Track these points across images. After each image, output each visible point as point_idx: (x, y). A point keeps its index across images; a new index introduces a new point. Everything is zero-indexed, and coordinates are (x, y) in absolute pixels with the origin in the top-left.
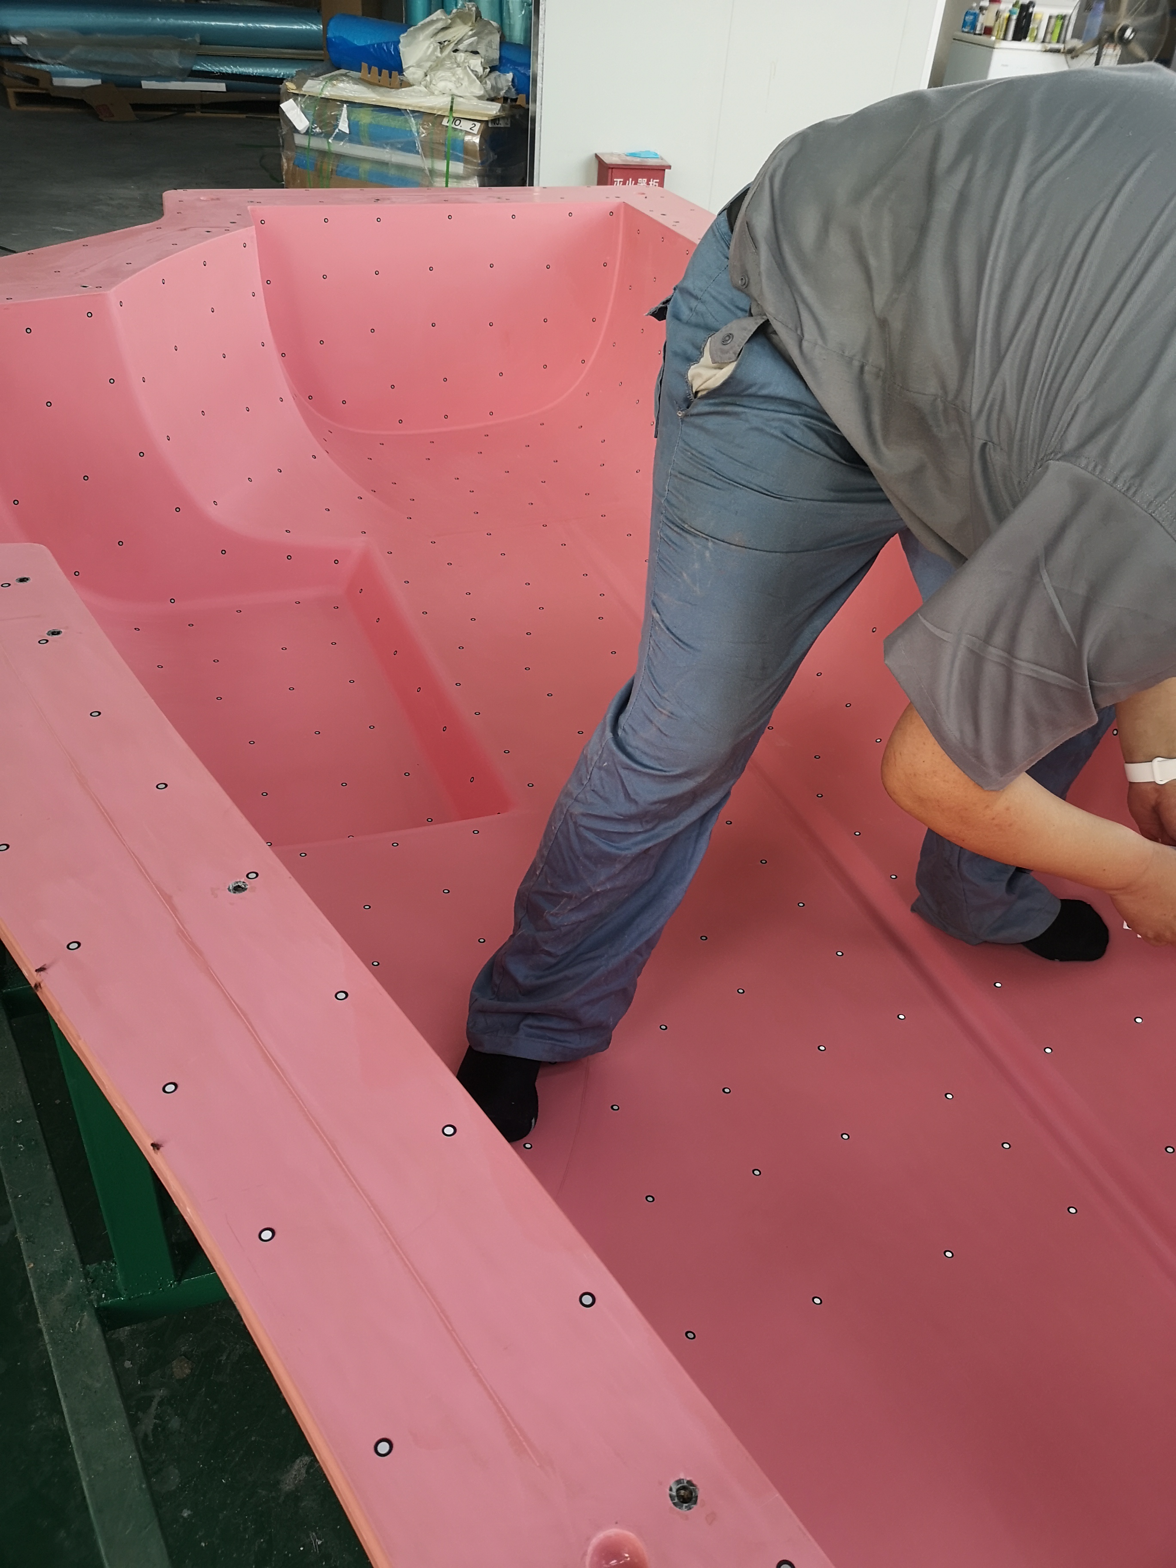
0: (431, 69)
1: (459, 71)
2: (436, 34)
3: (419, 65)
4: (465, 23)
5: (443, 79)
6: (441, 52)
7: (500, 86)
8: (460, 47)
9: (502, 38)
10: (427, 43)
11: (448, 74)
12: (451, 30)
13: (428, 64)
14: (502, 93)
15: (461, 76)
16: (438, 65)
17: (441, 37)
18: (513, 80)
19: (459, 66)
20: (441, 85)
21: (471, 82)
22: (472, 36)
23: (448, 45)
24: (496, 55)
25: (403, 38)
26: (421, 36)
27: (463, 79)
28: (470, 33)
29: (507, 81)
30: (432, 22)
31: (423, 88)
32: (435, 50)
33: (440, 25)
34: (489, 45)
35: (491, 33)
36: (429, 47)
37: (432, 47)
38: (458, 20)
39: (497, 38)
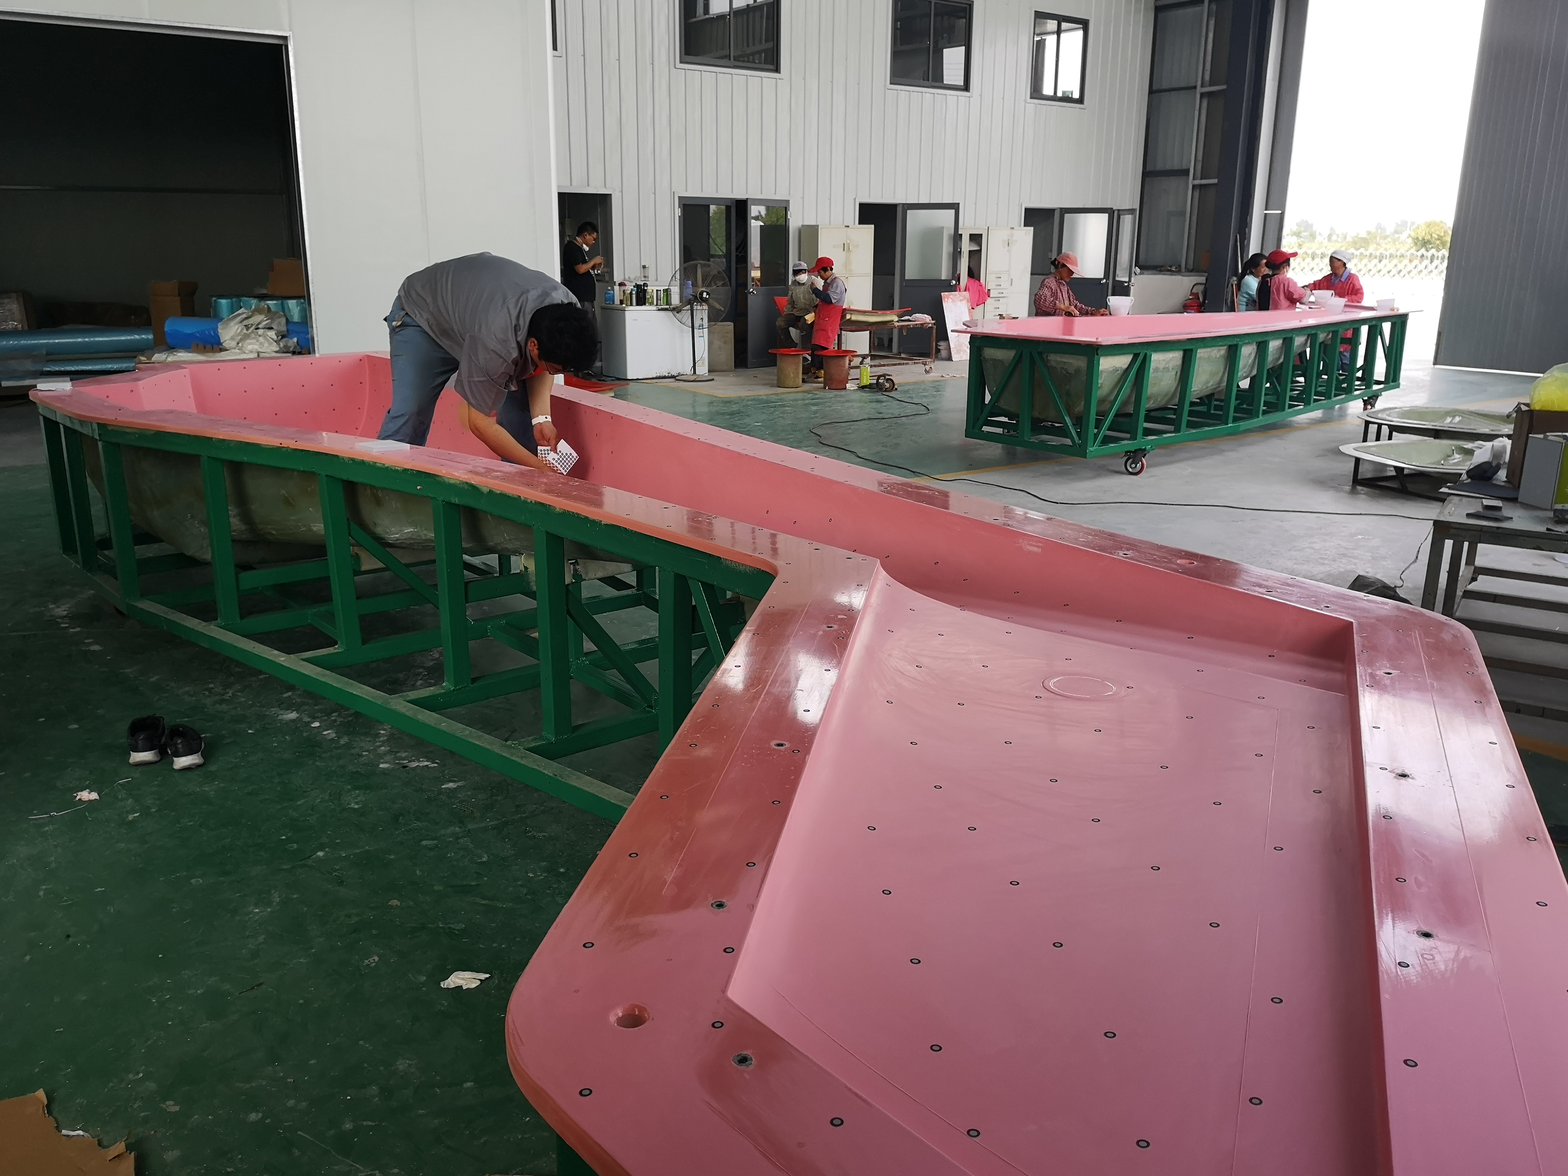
0: (241, 340)
1: (261, 339)
2: (241, 322)
3: (232, 339)
4: (260, 314)
5: (250, 344)
6: (247, 330)
7: (289, 345)
8: (260, 326)
9: (287, 320)
10: (236, 327)
11: (254, 341)
12: (253, 318)
13: (239, 337)
14: (291, 349)
15: (263, 341)
16: (246, 337)
17: (245, 323)
18: (297, 342)
19: (260, 336)
20: (250, 347)
21: (270, 344)
22: (266, 320)
23: (251, 327)
24: (284, 329)
25: (220, 325)
26: (232, 324)
27: (264, 343)
28: (265, 319)
29: (294, 343)
30: (239, 315)
31: (237, 351)
32: (242, 330)
33: (244, 316)
34: (280, 323)
35: (279, 317)
36: (238, 328)
37: (240, 328)
38: (256, 313)
39: (284, 320)
